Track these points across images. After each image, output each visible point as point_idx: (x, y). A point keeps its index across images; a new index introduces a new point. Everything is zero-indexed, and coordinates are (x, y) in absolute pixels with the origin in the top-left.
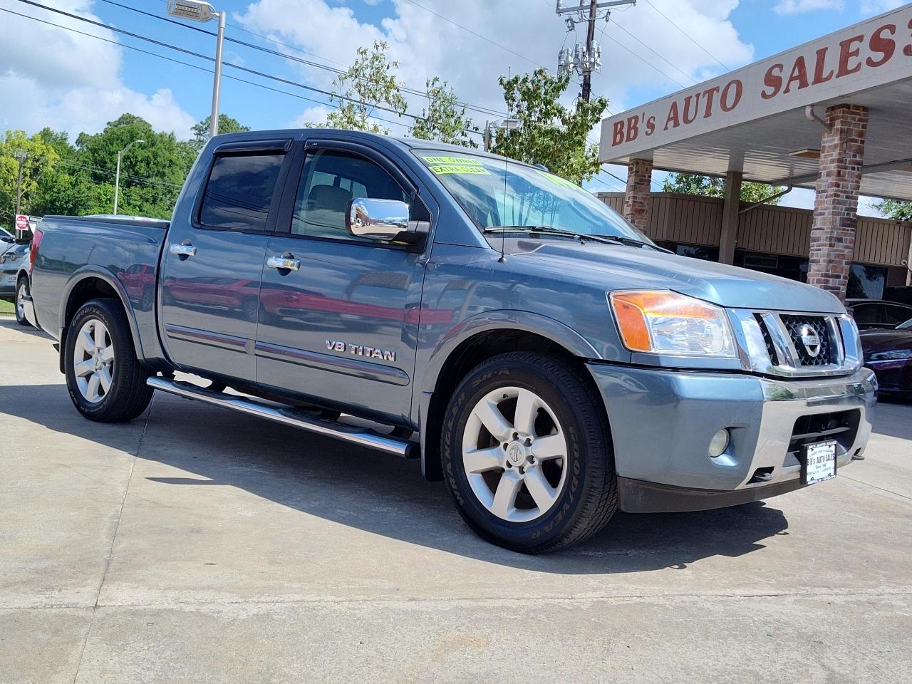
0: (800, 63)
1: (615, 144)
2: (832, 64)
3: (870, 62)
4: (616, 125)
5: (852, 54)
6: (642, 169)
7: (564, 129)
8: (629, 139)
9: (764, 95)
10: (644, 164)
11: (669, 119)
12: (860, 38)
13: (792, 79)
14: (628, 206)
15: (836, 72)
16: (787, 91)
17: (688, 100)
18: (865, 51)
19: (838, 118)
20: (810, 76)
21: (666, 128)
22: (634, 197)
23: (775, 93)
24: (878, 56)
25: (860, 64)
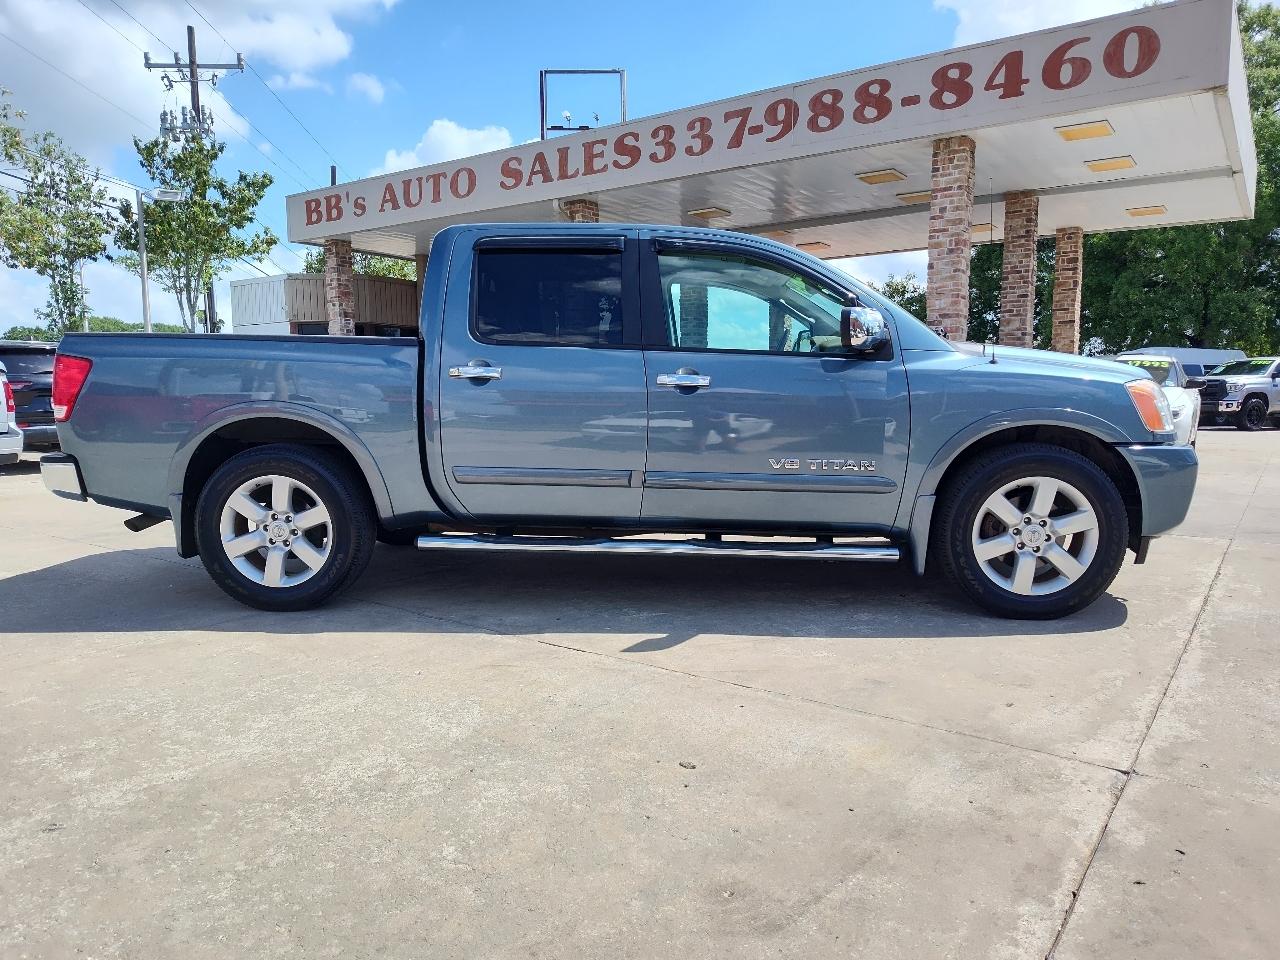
0: (540, 158)
1: (310, 222)
2: (576, 161)
3: (616, 164)
4: (308, 203)
5: (596, 156)
6: (342, 250)
7: (224, 203)
8: (330, 219)
9: (503, 185)
10: (343, 245)
11: (385, 201)
12: (604, 142)
13: (533, 173)
14: (332, 289)
15: (582, 171)
16: (529, 183)
17: (407, 184)
18: (610, 155)
19: (578, 212)
20: (554, 172)
21: (382, 210)
22: (339, 280)
23: (516, 185)
24: (625, 160)
25: (606, 166)
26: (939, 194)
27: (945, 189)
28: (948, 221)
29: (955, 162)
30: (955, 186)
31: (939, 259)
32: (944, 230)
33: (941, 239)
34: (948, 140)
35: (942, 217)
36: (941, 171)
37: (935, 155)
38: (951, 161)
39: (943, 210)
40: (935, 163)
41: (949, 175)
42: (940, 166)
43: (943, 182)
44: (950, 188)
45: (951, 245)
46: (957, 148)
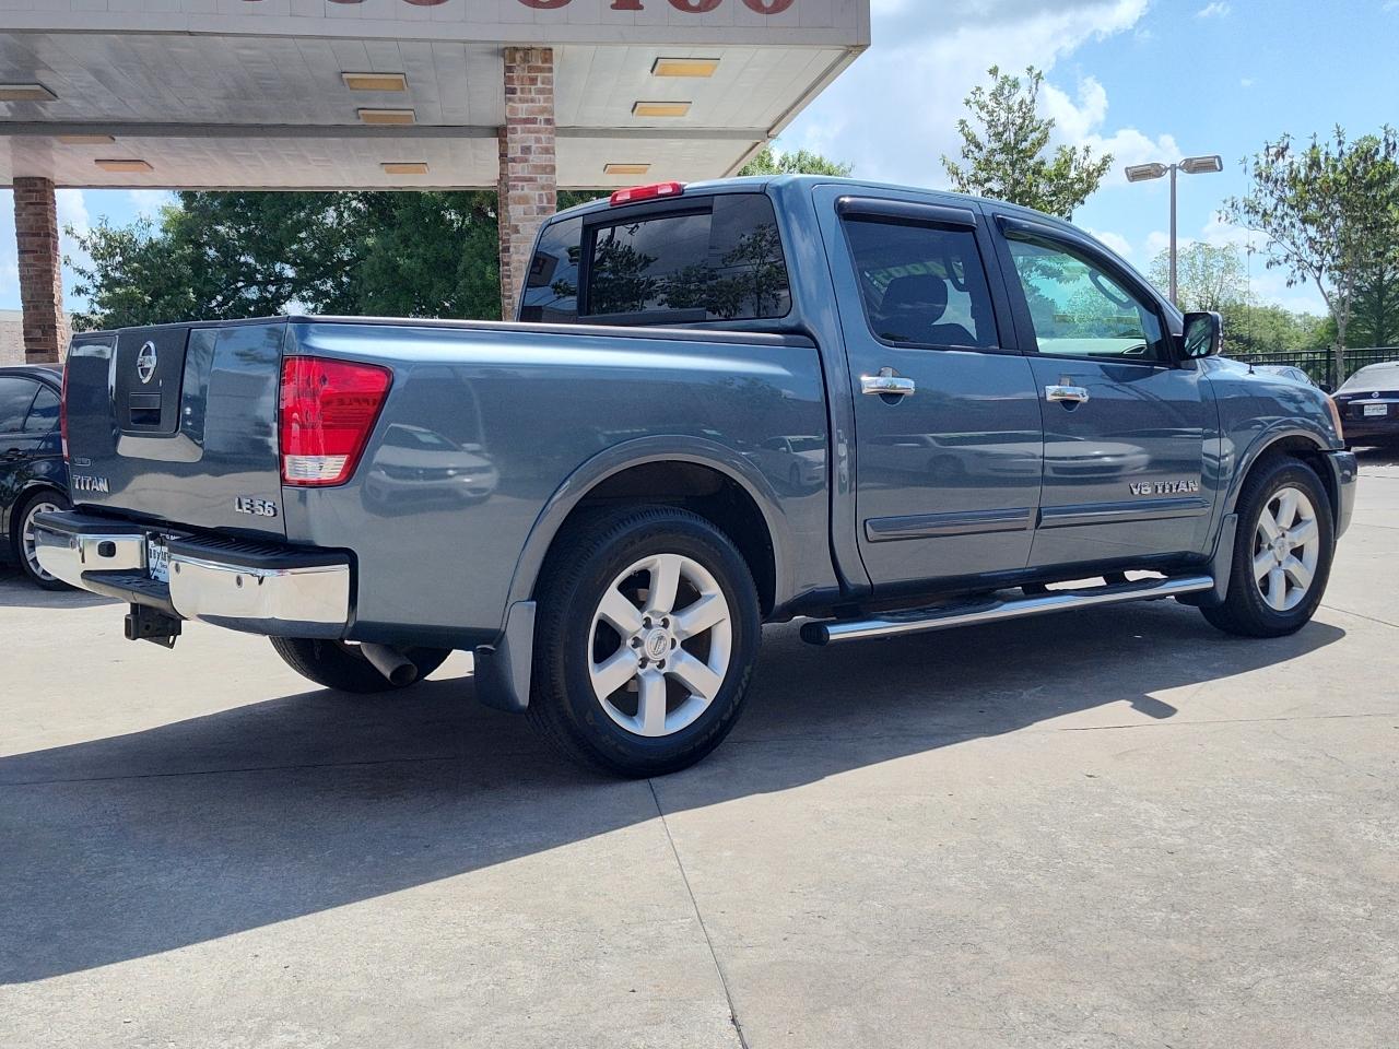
26: (519, 127)
27: (526, 121)
28: (535, 167)
29: (539, 85)
30: (541, 117)
31: (525, 220)
32: (531, 180)
33: (526, 191)
34: (527, 51)
35: (526, 161)
36: (519, 94)
37: (509, 69)
38: (533, 81)
39: (526, 150)
40: (509, 80)
41: (533, 101)
42: (517, 85)
43: (522, 110)
44: (534, 121)
45: (541, 201)
46: (540, 64)
